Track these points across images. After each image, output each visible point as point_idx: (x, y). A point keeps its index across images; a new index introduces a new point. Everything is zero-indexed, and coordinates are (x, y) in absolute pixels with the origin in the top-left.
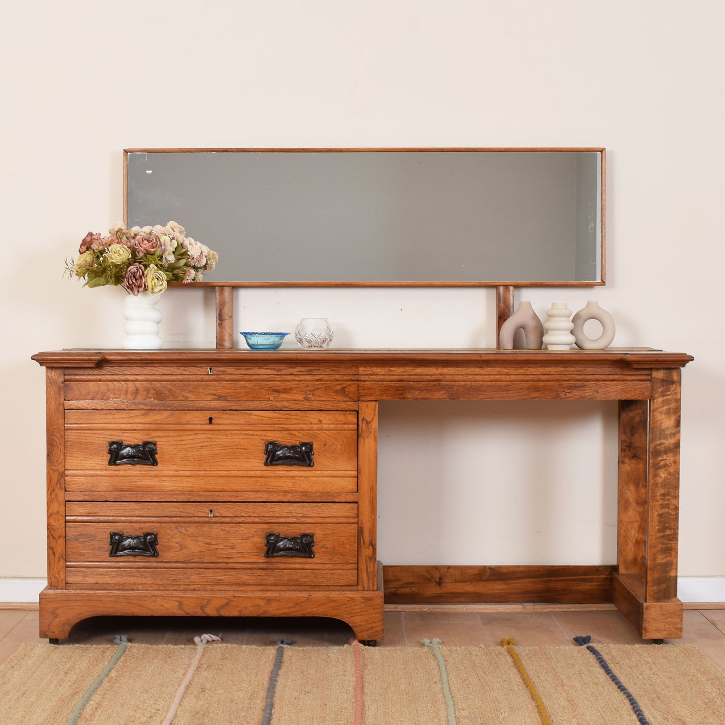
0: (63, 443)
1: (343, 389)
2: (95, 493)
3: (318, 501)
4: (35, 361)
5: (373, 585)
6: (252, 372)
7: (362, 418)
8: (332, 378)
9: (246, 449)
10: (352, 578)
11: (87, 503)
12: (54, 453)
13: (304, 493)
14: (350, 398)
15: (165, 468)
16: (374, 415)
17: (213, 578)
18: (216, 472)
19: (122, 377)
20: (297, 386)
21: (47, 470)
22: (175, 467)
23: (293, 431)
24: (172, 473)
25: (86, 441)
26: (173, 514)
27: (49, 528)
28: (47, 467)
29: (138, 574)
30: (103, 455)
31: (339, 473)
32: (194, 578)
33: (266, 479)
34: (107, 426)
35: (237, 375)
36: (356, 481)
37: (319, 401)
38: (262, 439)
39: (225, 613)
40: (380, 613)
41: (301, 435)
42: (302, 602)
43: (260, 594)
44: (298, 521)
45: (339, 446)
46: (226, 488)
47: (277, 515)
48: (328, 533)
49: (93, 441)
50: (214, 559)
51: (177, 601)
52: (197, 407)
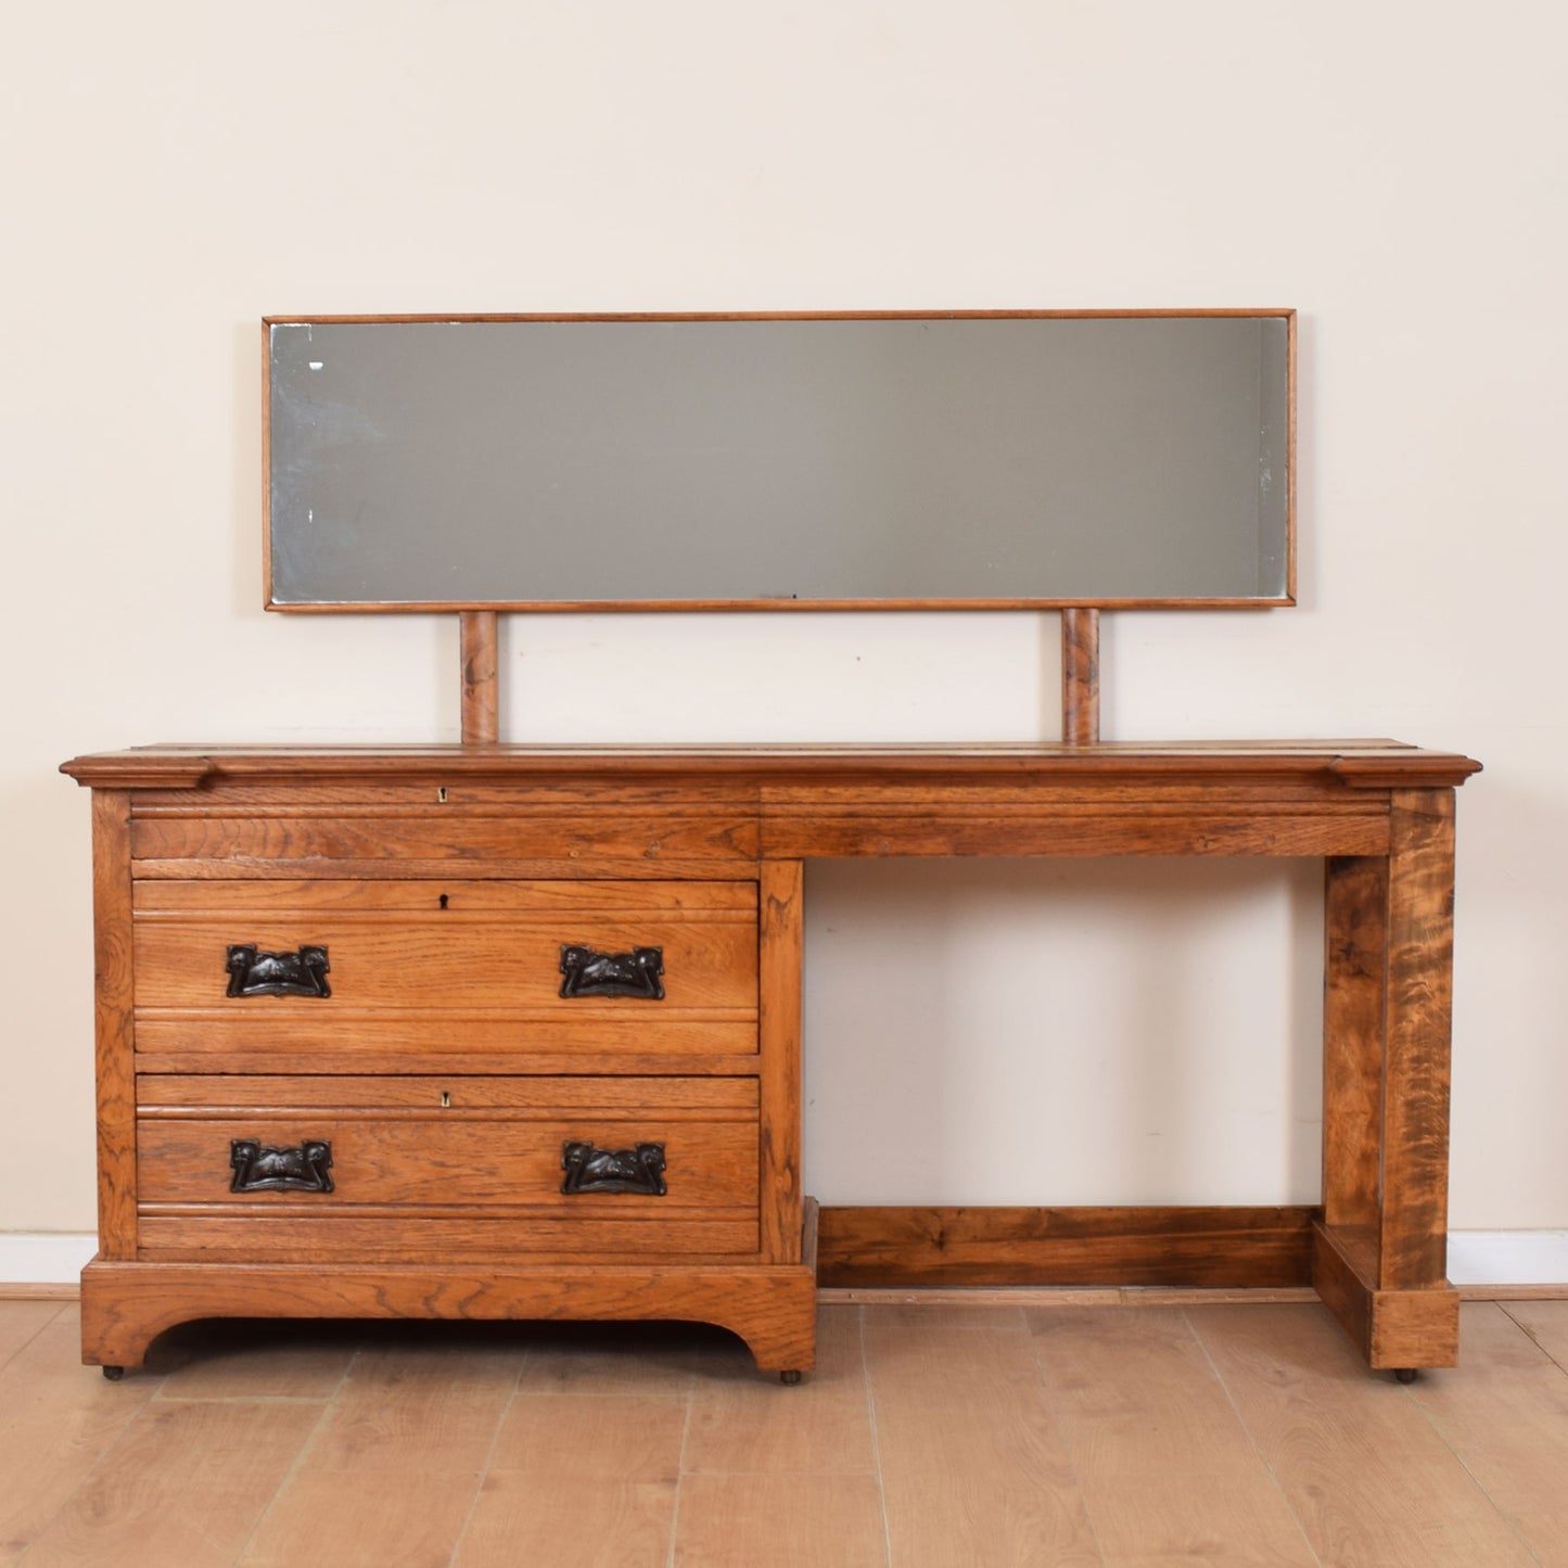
0: (129, 950)
1: (727, 834)
2: (199, 1057)
3: (675, 1072)
4: (68, 776)
5: (793, 1254)
6: (530, 796)
7: (769, 894)
8: (704, 809)
9: (519, 962)
10: (748, 1238)
11: (182, 1077)
12: (110, 971)
13: (645, 1056)
14: (742, 852)
15: (347, 1003)
16: (795, 889)
17: (450, 1237)
18: (456, 1011)
19: (253, 810)
20: (629, 827)
21: (97, 1007)
22: (368, 1002)
23: (621, 922)
24: (363, 1013)
25: (179, 945)
26: (365, 1101)
27: (102, 1130)
28: (96, 1002)
29: (290, 1230)
30: (215, 976)
31: (719, 1013)
32: (410, 1237)
33: (562, 1027)
34: (223, 913)
35: (500, 803)
36: (756, 1029)
37: (676, 859)
38: (554, 941)
39: (476, 1312)
40: (806, 1312)
41: (638, 933)
42: (640, 1289)
43: (551, 1271)
44: (630, 1116)
45: (718, 956)
46: (479, 1046)
47: (587, 1103)
48: (695, 1141)
49: (195, 946)
50: (452, 1198)
51: (374, 1286)
52: (416, 874)
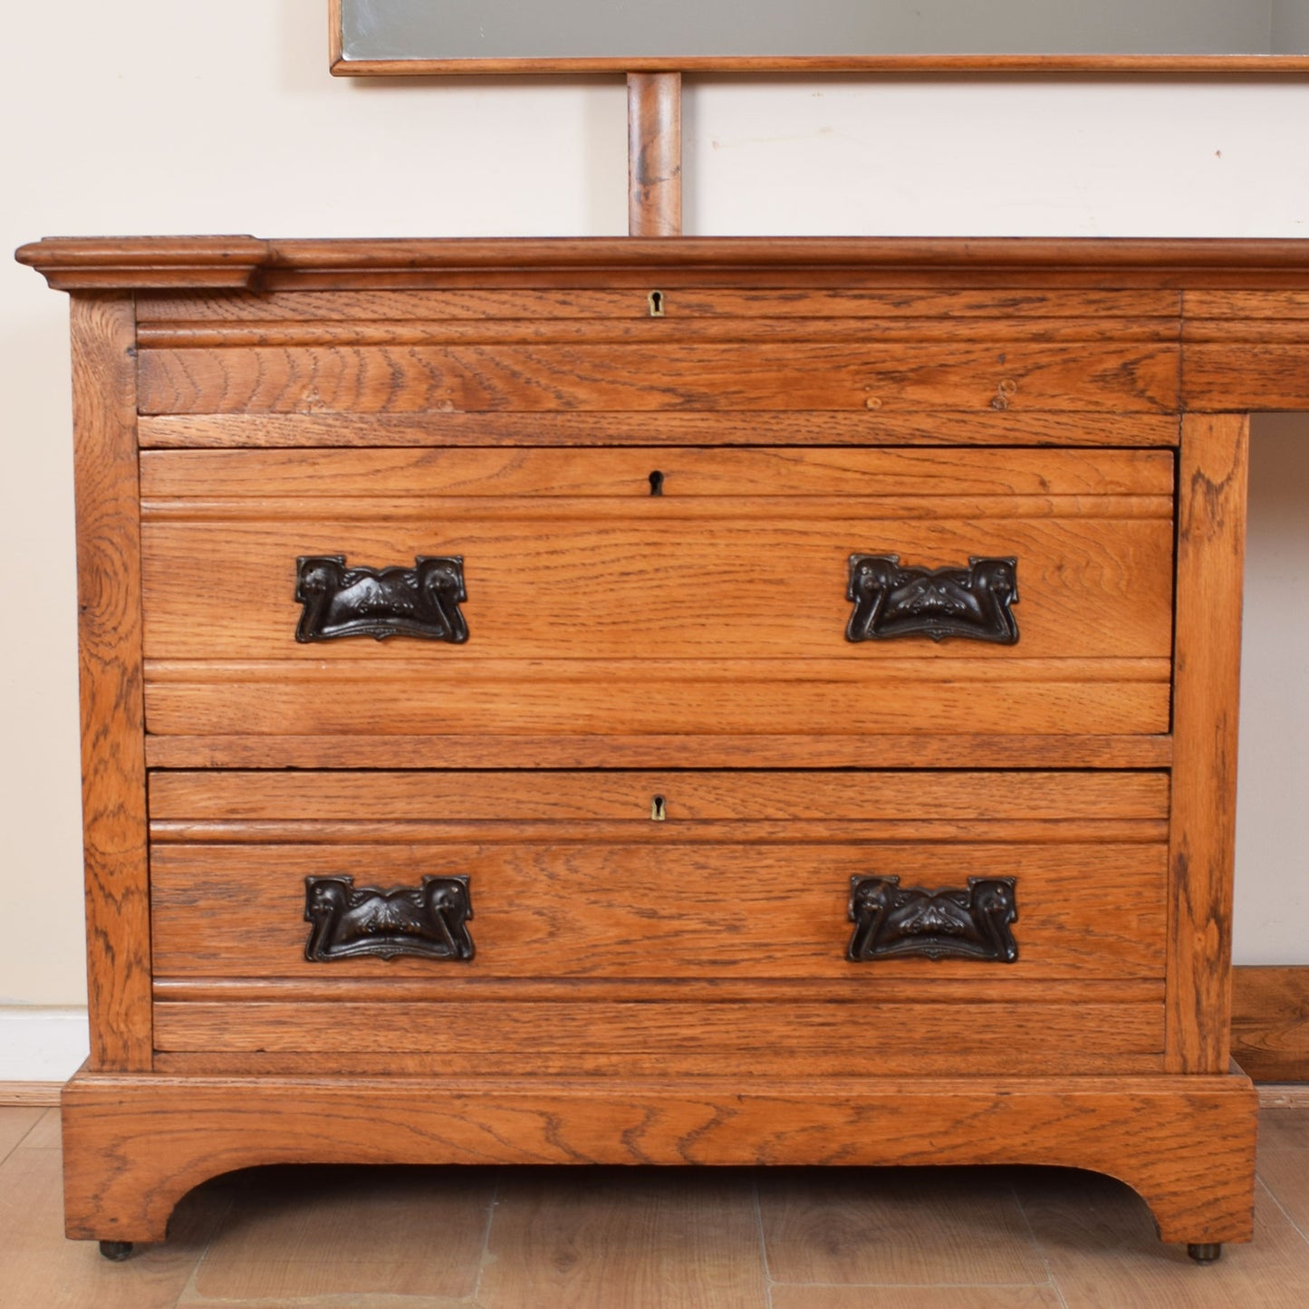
0: (135, 567)
1: (1127, 370)
2: (251, 741)
3: (1033, 764)
4: (29, 269)
5: (1218, 1055)
6: (803, 307)
7: (1194, 471)
8: (1090, 329)
9: (780, 582)
10: (1147, 1030)
11: (224, 774)
12: (104, 600)
13: (985, 738)
14: (1152, 400)
15: (494, 652)
16: (1236, 463)
17: (666, 1031)
18: (673, 665)
19: (343, 332)
20: (964, 358)
21: (82, 659)
22: (529, 649)
23: (946, 517)
24: (522, 668)
25: (218, 556)
26: (526, 812)
27: (93, 863)
28: (80, 652)
29: (404, 1021)
30: (277, 607)
31: (1108, 667)
32: (600, 1032)
33: (851, 690)
34: (291, 505)
35: (752, 318)
36: (1167, 693)
37: (1040, 411)
38: (838, 548)
39: (707, 1154)
40: (1243, 1150)
41: (977, 534)
42: (975, 1115)
43: (830, 1089)
44: (962, 834)
45: (1108, 572)
46: (712, 721)
47: (890, 812)
48: (1065, 874)
49: (242, 558)
50: (668, 968)
51: (542, 1114)
52: (611, 437)
